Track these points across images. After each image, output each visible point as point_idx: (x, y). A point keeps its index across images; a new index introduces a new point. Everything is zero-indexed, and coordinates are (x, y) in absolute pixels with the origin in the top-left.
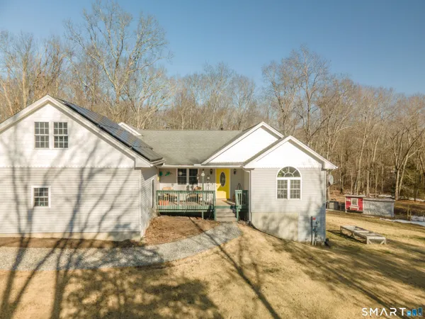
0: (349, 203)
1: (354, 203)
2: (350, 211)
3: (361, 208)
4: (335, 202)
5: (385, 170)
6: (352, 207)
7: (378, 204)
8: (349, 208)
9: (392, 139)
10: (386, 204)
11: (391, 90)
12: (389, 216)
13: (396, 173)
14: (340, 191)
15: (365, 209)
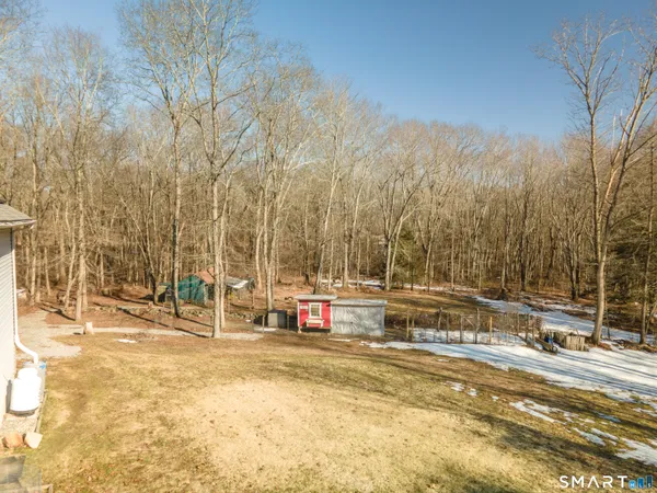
0: (304, 313)
1: (315, 312)
2: (306, 329)
3: (327, 321)
4: (279, 312)
5: (372, 242)
6: (312, 320)
7: (358, 310)
8: (305, 324)
9: (381, 189)
10: (373, 310)
11: (379, 106)
12: (378, 333)
13: (387, 246)
14: (302, 279)
15: (335, 323)
